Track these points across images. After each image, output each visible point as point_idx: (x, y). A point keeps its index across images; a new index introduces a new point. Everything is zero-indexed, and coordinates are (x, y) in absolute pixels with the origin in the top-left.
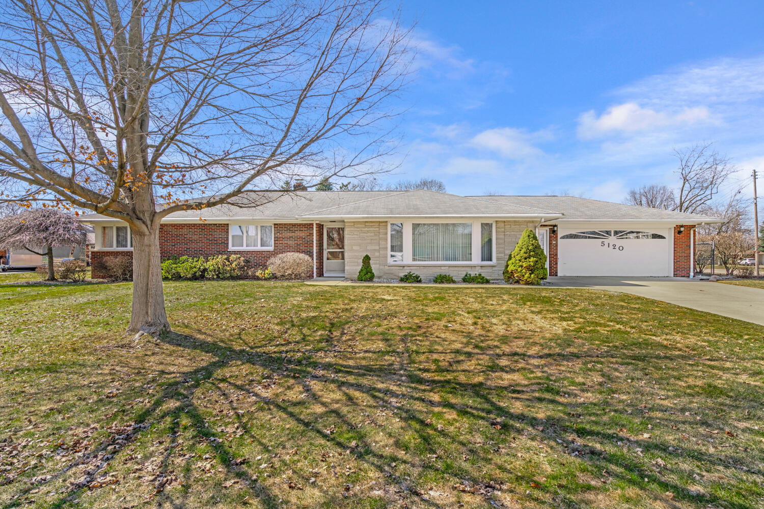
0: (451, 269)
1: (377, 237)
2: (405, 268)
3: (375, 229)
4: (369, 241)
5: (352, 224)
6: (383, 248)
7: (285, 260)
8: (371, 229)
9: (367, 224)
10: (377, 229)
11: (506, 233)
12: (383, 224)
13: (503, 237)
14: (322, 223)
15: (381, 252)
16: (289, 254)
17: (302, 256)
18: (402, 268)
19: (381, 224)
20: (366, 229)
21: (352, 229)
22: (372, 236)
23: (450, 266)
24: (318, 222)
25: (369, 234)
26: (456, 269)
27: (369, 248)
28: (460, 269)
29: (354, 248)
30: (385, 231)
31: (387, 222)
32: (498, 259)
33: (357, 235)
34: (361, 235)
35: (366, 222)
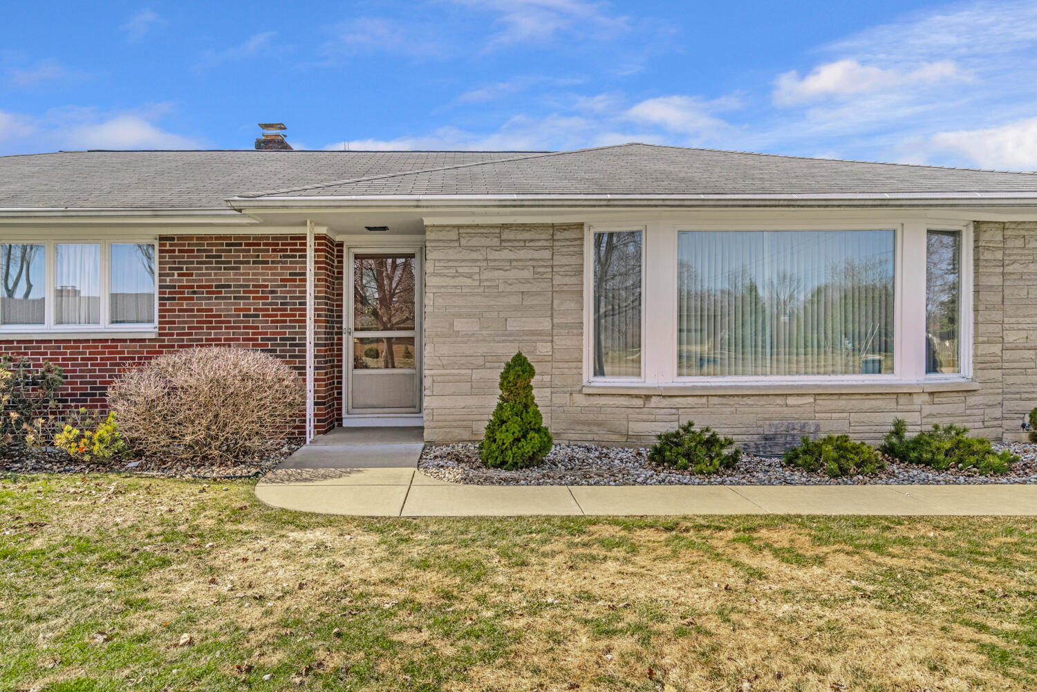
0: (823, 403)
1: (545, 286)
2: (654, 402)
3: (537, 255)
4: (515, 300)
5: (453, 235)
6: (566, 326)
7: (180, 380)
8: (523, 254)
9: (507, 235)
10: (546, 254)
11: (1009, 269)
12: (568, 235)
13: (996, 281)
14: (338, 239)
15: (560, 342)
16: (198, 353)
17: (250, 361)
18: (640, 402)
19: (558, 236)
20: (506, 254)
21: (452, 254)
22: (527, 281)
23: (819, 394)
24: (322, 230)
25: (514, 274)
26: (842, 403)
27: (512, 326)
28: (855, 403)
29: (459, 325)
30: (573, 260)
31: (580, 226)
32: (980, 363)
33: (470, 276)
34: (487, 275)
35: (504, 227)
